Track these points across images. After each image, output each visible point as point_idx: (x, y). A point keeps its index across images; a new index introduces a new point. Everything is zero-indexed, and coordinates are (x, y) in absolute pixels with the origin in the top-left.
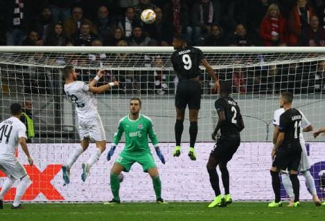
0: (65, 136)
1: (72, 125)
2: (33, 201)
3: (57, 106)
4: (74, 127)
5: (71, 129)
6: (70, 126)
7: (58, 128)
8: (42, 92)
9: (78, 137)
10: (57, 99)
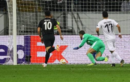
0: (68, 32)
1: (72, 26)
2: (53, 63)
3: (65, 17)
4: (73, 28)
5: (71, 28)
6: (71, 27)
7: (65, 28)
8: (57, 10)
9: (75, 32)
10: (64, 14)
